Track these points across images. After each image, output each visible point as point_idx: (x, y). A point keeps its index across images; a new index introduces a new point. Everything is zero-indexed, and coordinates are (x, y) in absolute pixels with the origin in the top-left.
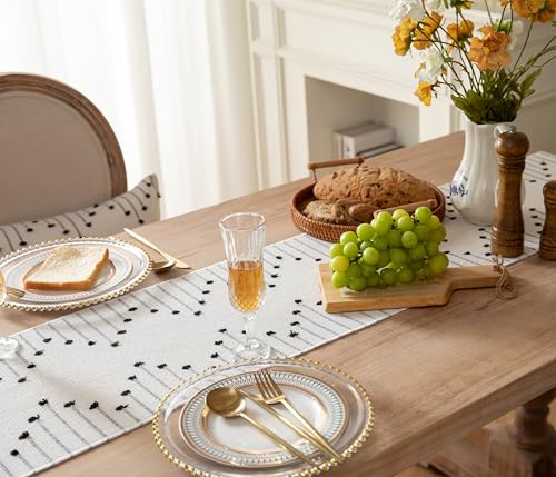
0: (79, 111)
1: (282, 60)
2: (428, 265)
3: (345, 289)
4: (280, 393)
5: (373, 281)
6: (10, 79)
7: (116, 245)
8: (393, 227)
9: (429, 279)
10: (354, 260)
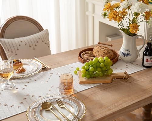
1: (93, 17)
2: (107, 72)
3: (85, 78)
4: (63, 105)
5: (92, 76)
6: (20, 17)
8: (98, 62)
9: (107, 76)
10: (88, 70)
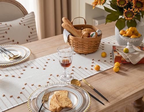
0: (19, 8)
7: (23, 47)
